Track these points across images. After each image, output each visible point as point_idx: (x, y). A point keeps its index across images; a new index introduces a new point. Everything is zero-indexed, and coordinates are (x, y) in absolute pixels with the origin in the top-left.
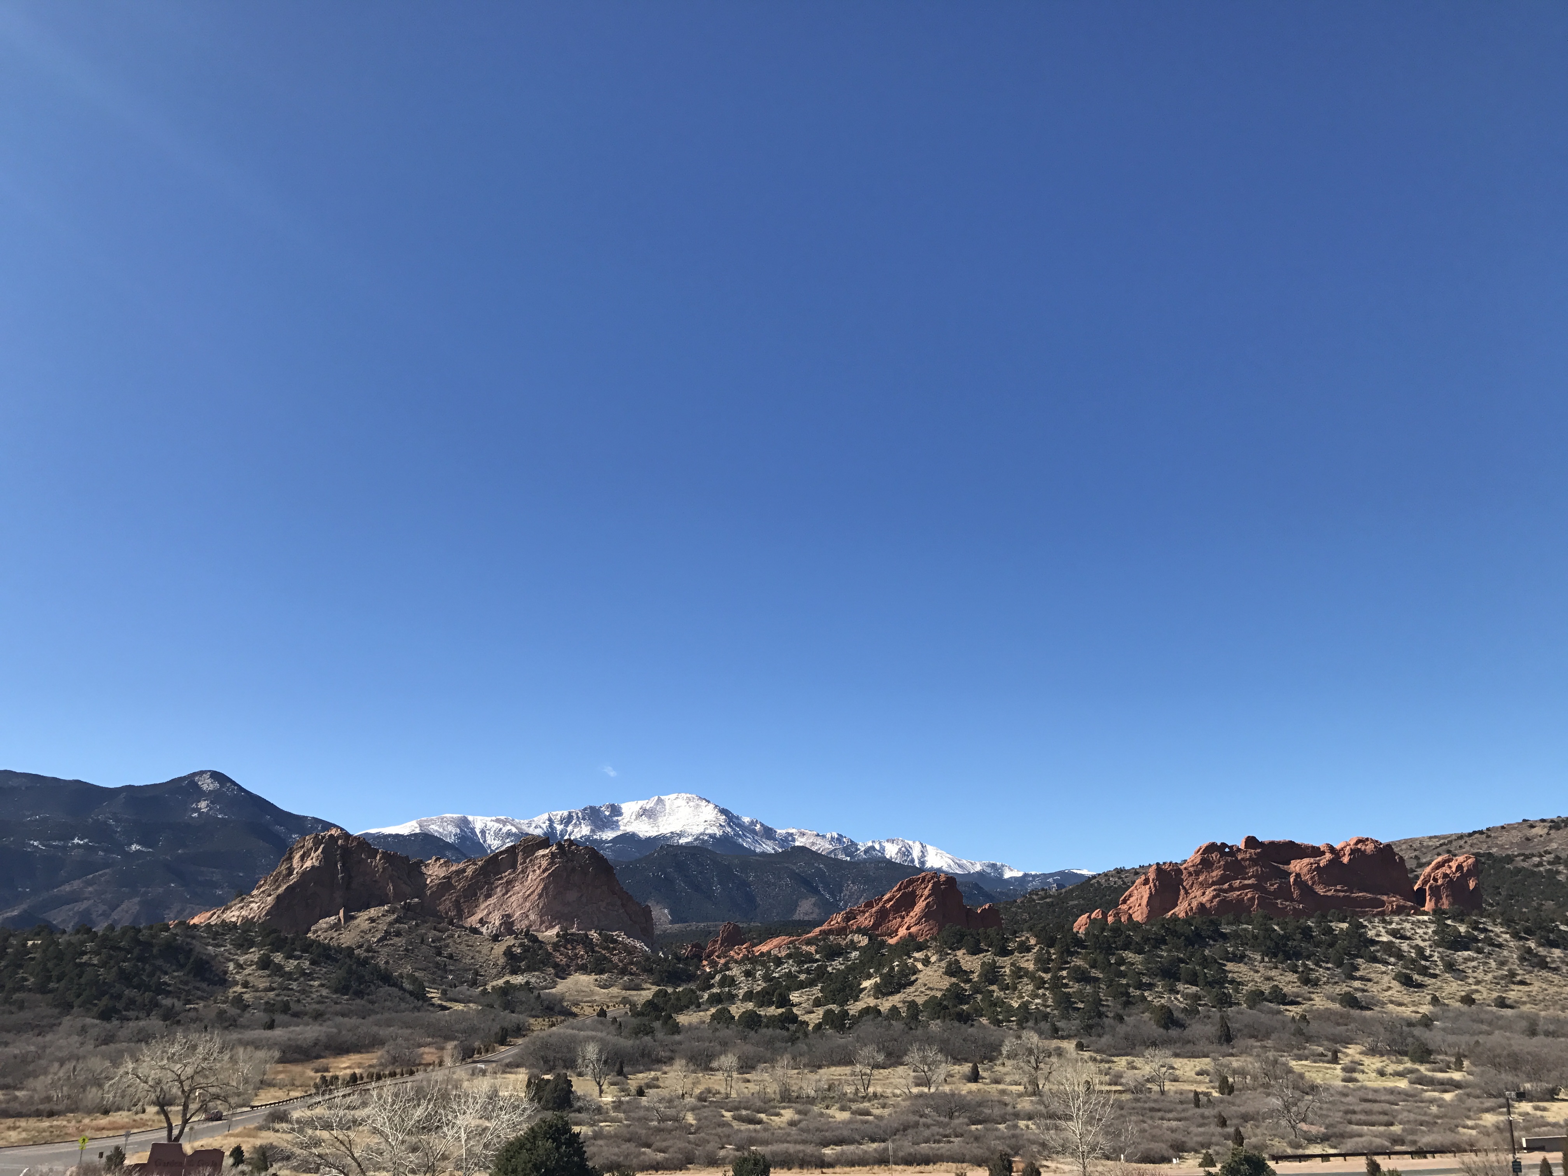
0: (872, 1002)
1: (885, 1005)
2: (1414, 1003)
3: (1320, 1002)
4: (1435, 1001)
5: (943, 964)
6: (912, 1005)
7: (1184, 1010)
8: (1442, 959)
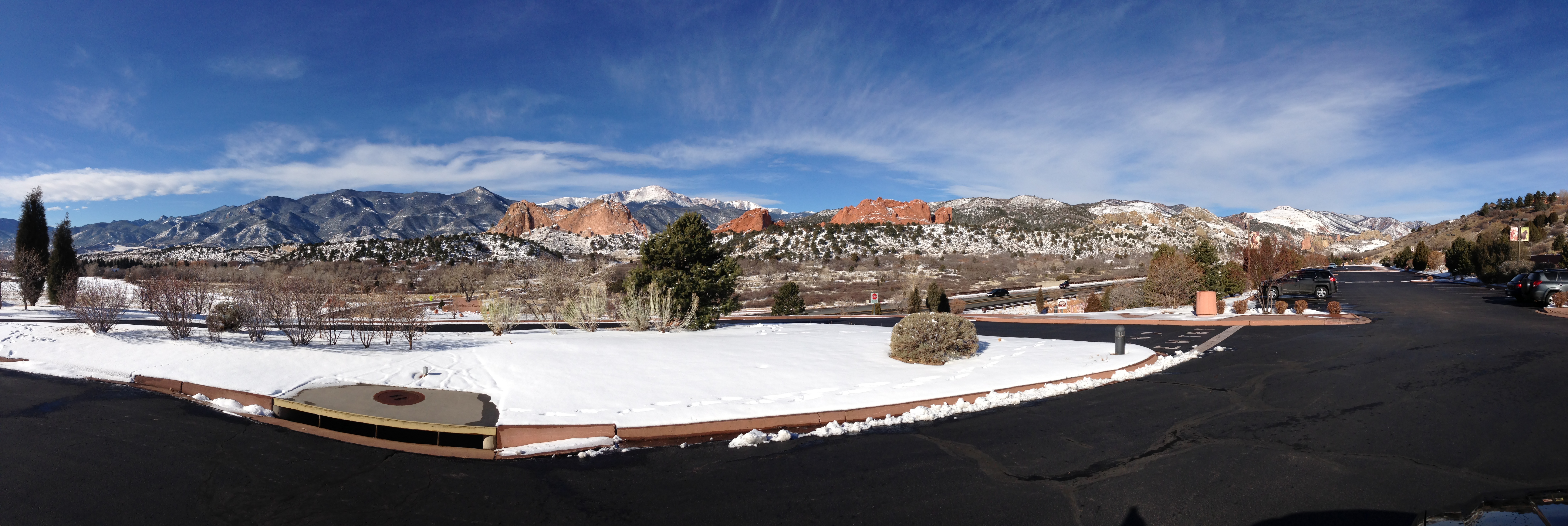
0: (740, 254)
1: (746, 255)
2: (937, 253)
3: (906, 252)
4: (945, 252)
5: (768, 240)
6: (757, 255)
7: (862, 255)
8: (946, 238)
